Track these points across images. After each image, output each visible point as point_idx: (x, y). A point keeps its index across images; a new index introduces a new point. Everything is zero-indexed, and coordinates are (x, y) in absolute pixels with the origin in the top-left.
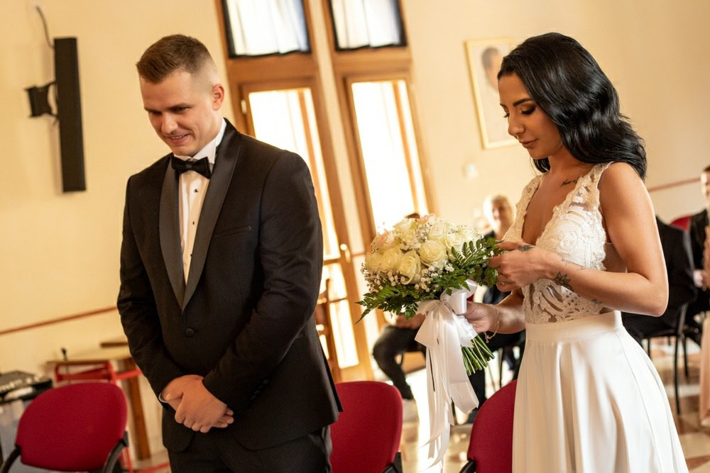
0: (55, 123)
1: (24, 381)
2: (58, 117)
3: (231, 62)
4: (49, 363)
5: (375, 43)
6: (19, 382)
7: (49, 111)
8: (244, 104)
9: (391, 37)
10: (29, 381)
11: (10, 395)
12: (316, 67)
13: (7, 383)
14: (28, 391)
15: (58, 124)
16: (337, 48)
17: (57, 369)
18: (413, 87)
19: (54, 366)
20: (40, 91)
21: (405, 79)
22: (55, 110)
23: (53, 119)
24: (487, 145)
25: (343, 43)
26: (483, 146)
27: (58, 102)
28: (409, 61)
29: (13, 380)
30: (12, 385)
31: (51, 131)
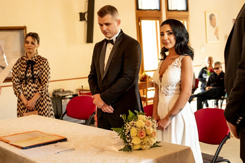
0: (86, 23)
1: (70, 94)
2: (87, 22)
3: (137, 11)
4: (78, 89)
5: (179, 9)
6: (69, 94)
7: (85, 20)
8: (140, 23)
9: (184, 8)
10: (72, 94)
11: (66, 97)
12: (161, 15)
13: (66, 94)
14: (71, 96)
15: (87, 24)
16: (168, 10)
17: (80, 91)
18: (188, 23)
19: (79, 90)
20: (83, 14)
21: (187, 21)
22: (86, 20)
23: (86, 22)
24: (208, 42)
25: (170, 9)
26: (207, 42)
27: (88, 17)
28: (188, 15)
29: (67, 93)
30: (67, 94)
31: (85, 25)
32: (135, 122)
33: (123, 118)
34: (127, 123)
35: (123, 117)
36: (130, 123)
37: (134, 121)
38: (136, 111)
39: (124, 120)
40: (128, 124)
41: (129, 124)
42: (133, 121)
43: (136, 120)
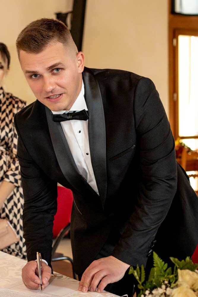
32: (169, 291)
33: (137, 278)
34: (147, 292)
35: (136, 274)
36: (154, 292)
37: (167, 287)
38: (174, 260)
39: (139, 283)
40: (149, 294)
41: (152, 294)
42: (164, 287)
43: (173, 285)
